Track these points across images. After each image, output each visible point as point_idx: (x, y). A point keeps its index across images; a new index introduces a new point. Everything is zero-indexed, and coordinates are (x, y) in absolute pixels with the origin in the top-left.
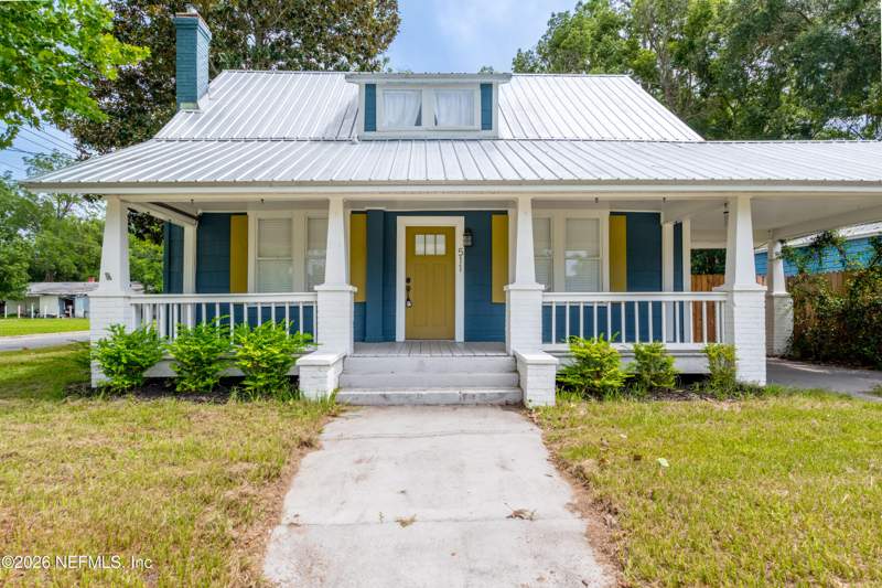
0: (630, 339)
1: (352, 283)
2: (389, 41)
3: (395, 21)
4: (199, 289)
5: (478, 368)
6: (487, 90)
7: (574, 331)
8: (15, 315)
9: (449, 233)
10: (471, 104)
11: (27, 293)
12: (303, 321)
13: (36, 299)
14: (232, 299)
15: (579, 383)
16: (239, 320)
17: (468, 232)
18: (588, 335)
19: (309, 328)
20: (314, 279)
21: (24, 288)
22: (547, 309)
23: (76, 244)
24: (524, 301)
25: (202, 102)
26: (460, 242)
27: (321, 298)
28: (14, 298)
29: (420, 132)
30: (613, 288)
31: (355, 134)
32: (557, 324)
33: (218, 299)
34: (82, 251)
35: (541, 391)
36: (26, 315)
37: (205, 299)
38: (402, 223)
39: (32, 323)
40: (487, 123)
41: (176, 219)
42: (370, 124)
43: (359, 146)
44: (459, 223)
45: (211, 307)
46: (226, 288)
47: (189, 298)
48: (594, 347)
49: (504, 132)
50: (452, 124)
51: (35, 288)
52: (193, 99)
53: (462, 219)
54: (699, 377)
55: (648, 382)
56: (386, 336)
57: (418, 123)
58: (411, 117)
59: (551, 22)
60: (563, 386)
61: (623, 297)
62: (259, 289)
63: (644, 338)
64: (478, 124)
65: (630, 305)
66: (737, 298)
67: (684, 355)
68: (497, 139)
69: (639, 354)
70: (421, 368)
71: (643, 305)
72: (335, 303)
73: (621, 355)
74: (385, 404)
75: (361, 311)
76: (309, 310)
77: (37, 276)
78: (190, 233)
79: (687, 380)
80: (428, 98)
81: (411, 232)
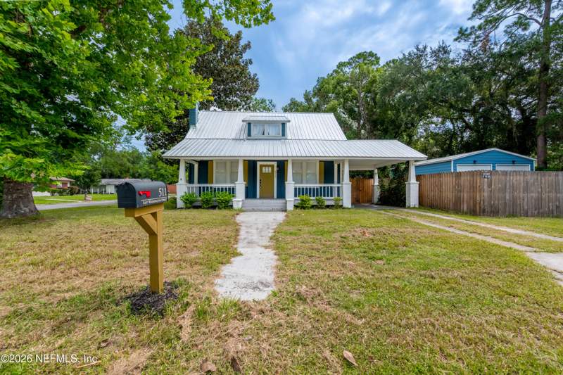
0: (314, 196)
1: (244, 181)
2: (256, 91)
3: (258, 86)
4: (199, 182)
5: (277, 203)
6: (284, 124)
7: (299, 194)
8: (96, 193)
9: (272, 166)
10: (279, 129)
11: (101, 184)
12: (232, 191)
13: (104, 186)
14: (209, 185)
15: (301, 206)
16: (215, 191)
17: (278, 166)
18: (303, 194)
19: (233, 193)
20: (234, 180)
21: (99, 182)
22: (295, 189)
23: (119, 162)
24: (290, 186)
25: (197, 125)
26: (275, 169)
27: (237, 185)
28: (95, 186)
29: (264, 137)
30: (320, 183)
31: (245, 137)
32: (298, 192)
33: (205, 185)
34: (121, 165)
35: (290, 207)
36: (101, 193)
37: (202, 185)
38: (259, 163)
39: (104, 196)
40: (283, 135)
41: (193, 163)
42: (249, 135)
43: (247, 141)
44: (275, 164)
45: (204, 188)
46: (207, 182)
47: (196, 185)
48: (304, 197)
49: (289, 137)
50: (274, 135)
51: (104, 181)
52: (195, 124)
53: (276, 163)
54: (332, 206)
55: (319, 206)
56: (254, 196)
57: (263, 134)
58: (261, 132)
59: (318, 81)
60: (296, 207)
61: (323, 185)
62: (217, 183)
63: (317, 195)
64: (281, 135)
65: (324, 187)
66: (344, 185)
67: (328, 200)
68: (286, 139)
69: (317, 200)
70: (263, 203)
71: (328, 187)
72: (240, 187)
73: (312, 200)
74: (253, 210)
75: (247, 188)
76: (233, 189)
77: (104, 176)
78: (196, 166)
79: (328, 207)
80: (266, 127)
81: (261, 166)
